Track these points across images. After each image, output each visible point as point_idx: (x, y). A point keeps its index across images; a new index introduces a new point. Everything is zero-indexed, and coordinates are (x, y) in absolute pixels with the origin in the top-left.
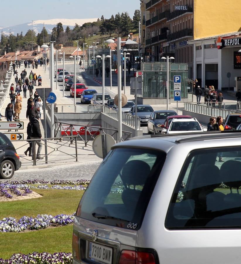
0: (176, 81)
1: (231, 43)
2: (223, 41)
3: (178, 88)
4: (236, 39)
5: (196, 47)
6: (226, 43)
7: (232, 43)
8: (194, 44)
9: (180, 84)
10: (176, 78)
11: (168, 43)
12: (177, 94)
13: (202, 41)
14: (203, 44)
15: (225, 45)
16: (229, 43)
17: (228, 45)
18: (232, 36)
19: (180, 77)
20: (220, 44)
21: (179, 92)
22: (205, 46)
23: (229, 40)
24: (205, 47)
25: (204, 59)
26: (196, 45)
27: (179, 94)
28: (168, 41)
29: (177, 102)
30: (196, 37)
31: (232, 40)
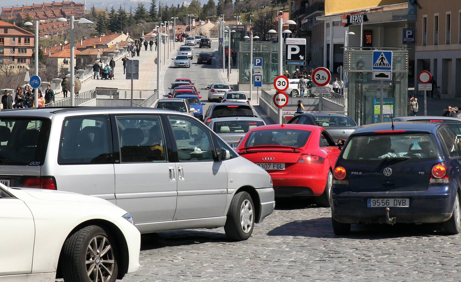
0: (257, 64)
1: (356, 19)
2: (348, 18)
3: (259, 72)
4: (361, 16)
5: (327, 24)
6: (351, 20)
7: (356, 21)
8: (325, 21)
9: (261, 67)
10: (257, 60)
11: (306, 17)
12: (258, 79)
13: (330, 17)
14: (331, 21)
15: (350, 22)
16: (354, 20)
17: (353, 22)
18: (362, 11)
19: (261, 59)
20: (345, 21)
21: (260, 77)
22: (333, 22)
23: (354, 17)
24: (334, 24)
25: (332, 38)
26: (326, 22)
27: (260, 79)
28: (306, 16)
29: (258, 88)
30: (327, 13)
31: (356, 16)
